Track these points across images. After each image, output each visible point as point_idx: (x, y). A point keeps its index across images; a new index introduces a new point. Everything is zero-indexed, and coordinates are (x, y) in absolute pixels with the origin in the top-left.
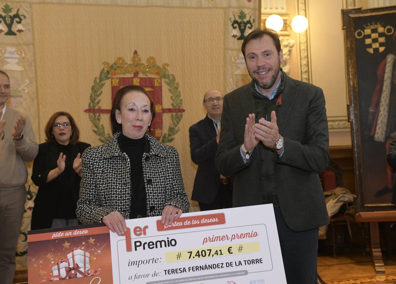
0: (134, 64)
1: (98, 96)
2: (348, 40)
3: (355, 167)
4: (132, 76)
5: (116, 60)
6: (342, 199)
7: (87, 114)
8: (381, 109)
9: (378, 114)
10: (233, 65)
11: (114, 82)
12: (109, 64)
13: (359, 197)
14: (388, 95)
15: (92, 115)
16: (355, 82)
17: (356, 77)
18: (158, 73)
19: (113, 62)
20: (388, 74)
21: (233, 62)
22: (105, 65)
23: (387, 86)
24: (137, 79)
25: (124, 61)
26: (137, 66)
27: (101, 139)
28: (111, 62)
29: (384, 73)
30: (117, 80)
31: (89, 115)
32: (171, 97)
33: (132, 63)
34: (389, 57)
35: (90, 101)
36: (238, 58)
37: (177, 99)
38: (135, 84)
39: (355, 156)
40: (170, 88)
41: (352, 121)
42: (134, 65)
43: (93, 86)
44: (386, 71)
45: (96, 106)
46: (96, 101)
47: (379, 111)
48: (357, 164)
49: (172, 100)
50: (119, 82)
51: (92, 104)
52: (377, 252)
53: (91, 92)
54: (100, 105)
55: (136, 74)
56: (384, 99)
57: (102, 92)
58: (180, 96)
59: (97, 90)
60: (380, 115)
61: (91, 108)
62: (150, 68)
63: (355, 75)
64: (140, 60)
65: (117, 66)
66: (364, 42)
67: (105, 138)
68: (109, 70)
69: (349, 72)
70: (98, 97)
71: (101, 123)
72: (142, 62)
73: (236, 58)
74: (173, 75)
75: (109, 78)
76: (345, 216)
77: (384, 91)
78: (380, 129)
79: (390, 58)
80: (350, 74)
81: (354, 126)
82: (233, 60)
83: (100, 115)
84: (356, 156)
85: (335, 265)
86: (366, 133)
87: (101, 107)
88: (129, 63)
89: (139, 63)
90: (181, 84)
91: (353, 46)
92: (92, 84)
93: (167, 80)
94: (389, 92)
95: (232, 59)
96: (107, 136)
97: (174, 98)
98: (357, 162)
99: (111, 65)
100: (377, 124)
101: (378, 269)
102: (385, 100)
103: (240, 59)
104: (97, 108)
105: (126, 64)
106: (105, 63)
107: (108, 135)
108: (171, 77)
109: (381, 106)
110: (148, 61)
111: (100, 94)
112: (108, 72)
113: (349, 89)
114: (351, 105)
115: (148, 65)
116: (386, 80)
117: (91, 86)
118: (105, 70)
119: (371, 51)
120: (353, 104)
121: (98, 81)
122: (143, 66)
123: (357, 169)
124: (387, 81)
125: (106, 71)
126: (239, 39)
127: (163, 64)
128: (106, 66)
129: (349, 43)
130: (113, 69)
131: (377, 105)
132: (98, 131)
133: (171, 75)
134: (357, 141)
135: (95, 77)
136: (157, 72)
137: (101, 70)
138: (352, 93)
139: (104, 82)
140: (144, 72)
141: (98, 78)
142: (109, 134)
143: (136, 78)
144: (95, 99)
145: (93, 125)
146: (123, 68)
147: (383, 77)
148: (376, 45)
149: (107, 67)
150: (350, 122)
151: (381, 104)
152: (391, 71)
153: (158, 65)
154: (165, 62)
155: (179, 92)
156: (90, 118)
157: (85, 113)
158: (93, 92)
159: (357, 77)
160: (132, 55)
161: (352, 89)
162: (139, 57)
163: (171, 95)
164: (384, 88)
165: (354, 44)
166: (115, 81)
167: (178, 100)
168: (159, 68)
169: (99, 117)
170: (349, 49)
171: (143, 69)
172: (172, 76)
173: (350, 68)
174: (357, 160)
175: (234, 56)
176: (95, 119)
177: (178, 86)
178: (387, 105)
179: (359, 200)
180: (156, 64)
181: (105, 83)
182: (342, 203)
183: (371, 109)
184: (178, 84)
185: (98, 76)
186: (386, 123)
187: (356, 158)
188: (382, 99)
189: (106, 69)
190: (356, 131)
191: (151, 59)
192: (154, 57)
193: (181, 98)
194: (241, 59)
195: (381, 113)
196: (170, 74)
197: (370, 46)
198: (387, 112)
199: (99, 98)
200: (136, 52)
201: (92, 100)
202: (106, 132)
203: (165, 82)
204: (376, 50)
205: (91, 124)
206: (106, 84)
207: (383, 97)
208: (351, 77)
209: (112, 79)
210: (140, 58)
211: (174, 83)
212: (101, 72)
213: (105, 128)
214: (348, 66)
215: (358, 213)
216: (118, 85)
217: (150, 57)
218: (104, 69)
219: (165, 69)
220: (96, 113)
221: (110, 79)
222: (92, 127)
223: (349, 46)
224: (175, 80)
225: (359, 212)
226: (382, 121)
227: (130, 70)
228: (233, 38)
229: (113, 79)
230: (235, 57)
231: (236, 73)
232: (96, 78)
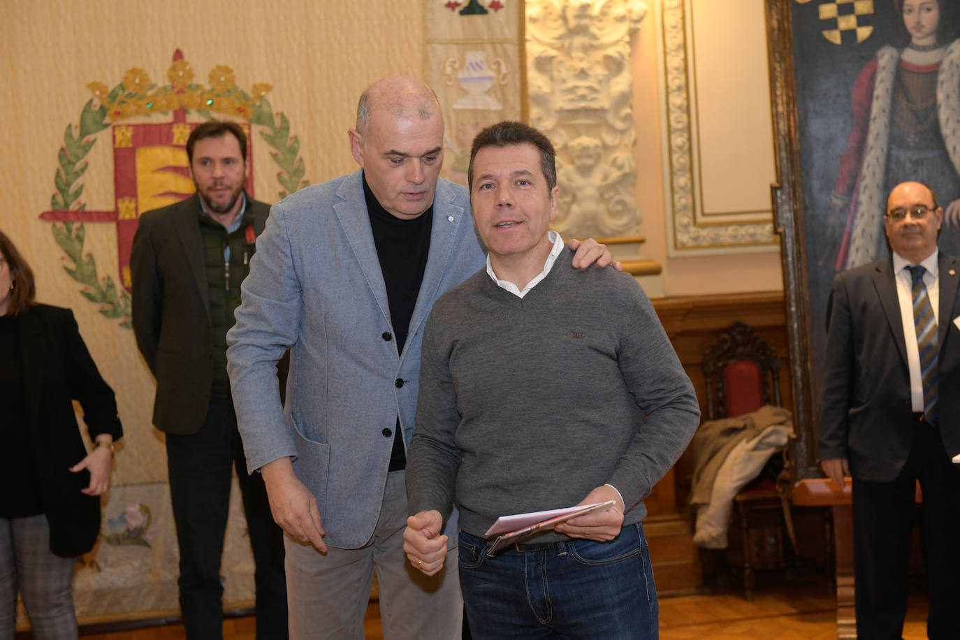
0: (173, 87)
1: (78, 175)
2: (774, 7)
3: (791, 357)
4: (169, 118)
5: (126, 78)
6: (772, 439)
7: (48, 226)
8: (863, 198)
9: (856, 210)
10: (449, 86)
11: (119, 137)
12: (106, 87)
13: (804, 438)
14: (882, 160)
15: (61, 228)
16: (792, 124)
17: (794, 111)
18: (240, 110)
19: (118, 83)
20: (880, 101)
21: (448, 76)
22: (94, 91)
23: (878, 135)
24: (184, 128)
25: (145, 78)
26: (181, 91)
27: (86, 292)
28: (112, 82)
29: (870, 97)
30: (127, 130)
31: (54, 226)
32: (279, 175)
33: (168, 83)
34: (883, 55)
35: (55, 190)
36: (462, 66)
37: (294, 179)
38: (178, 140)
39: (792, 327)
40: (274, 151)
41: (785, 231)
42: (176, 90)
43: (62, 149)
44: (876, 93)
45: (72, 201)
46: (73, 189)
47: (857, 203)
48: (797, 348)
49: (281, 181)
50: (134, 137)
51: (60, 198)
52: (846, 587)
53: (57, 164)
54: (83, 198)
55: (180, 115)
56: (870, 169)
57: (86, 165)
58: (303, 172)
59: (73, 159)
60: (859, 215)
61: (57, 207)
62: (218, 96)
63: (791, 106)
64: (190, 74)
65: (126, 93)
66: (817, 13)
67: (99, 288)
68: (107, 105)
69: (776, 95)
70: (75, 179)
71: (87, 248)
72: (195, 81)
73: (457, 66)
74: (282, 115)
75: (107, 126)
76: (777, 487)
77: (872, 148)
78: (860, 254)
79: (886, 58)
80: (779, 101)
81: (789, 245)
82: (448, 70)
83: (82, 227)
84: (795, 326)
85: (741, 620)
86: (821, 263)
87: (85, 205)
88: (160, 85)
89: (188, 83)
90: (304, 138)
91: (786, 25)
92: (59, 142)
93: (267, 130)
94: (882, 150)
95: (444, 68)
96: (102, 284)
97: (285, 176)
98: (797, 343)
99: (110, 90)
100: (853, 237)
101: (844, 633)
102: (874, 173)
103: (467, 68)
104: (73, 207)
105: (152, 86)
106: (94, 86)
107: (106, 280)
108: (278, 122)
109: (862, 188)
110: (212, 77)
111: (83, 170)
112: (103, 111)
113: (776, 142)
114: (781, 188)
115: (213, 90)
116: (875, 118)
117: (57, 149)
118: (95, 106)
119: (835, 37)
120: (786, 185)
121: (76, 133)
122: (199, 92)
123: (798, 362)
124: (876, 121)
125: (97, 108)
126: (462, 13)
127: (255, 86)
128: (98, 93)
129: (775, 16)
130: (118, 99)
131: (852, 189)
132: (81, 270)
133: (277, 114)
134: (798, 286)
135: (67, 125)
136: (238, 105)
137: (84, 104)
138: (784, 154)
139: (91, 137)
140: (201, 109)
141: (76, 127)
142: (109, 278)
143: (181, 126)
144: (68, 185)
145: (64, 254)
146: (143, 97)
147: (868, 110)
148: (848, 22)
149: (100, 97)
150: (780, 234)
151: (862, 184)
152: (890, 92)
153: (240, 89)
154: (258, 81)
155: (301, 160)
156: (56, 234)
157: (40, 223)
158: (63, 165)
159: (796, 109)
160: (169, 62)
161: (783, 144)
162: (188, 68)
163: (277, 169)
164: (871, 140)
165: (791, 19)
166: (123, 134)
167: (298, 183)
168: (244, 95)
169: (81, 233)
170: (776, 33)
171: (198, 100)
172: (279, 116)
173: (778, 85)
174: (796, 336)
175: (452, 59)
176: (68, 237)
177: (296, 145)
178: (878, 187)
179: (802, 446)
180: (235, 87)
181: (95, 140)
182: (771, 451)
183: (835, 196)
184: (296, 138)
185: (76, 120)
186: (875, 236)
187: (795, 332)
188: (866, 171)
189: (97, 102)
190: (793, 258)
191: (221, 74)
192: (231, 66)
193: (305, 178)
194: (471, 70)
195: (863, 208)
196: (274, 113)
197: (832, 24)
198: (879, 206)
199: (80, 181)
200: (178, 55)
201: (62, 186)
202: (101, 274)
203: (261, 133)
204: (849, 35)
205: (58, 252)
206: (99, 142)
207: (869, 166)
208: (780, 109)
209: (114, 130)
210: (190, 70)
211: (287, 136)
212: (85, 111)
213: (98, 262)
214: (772, 80)
215: (799, 480)
216: (130, 145)
217: (219, 68)
218: (91, 101)
219: (261, 98)
220: (73, 222)
221: (110, 129)
222: (63, 259)
223: (775, 23)
224: (287, 129)
225: (804, 477)
226: (864, 231)
227: (164, 102)
228: (449, 10)
229: (117, 129)
230: (455, 62)
231: (457, 106)
232: (70, 126)
